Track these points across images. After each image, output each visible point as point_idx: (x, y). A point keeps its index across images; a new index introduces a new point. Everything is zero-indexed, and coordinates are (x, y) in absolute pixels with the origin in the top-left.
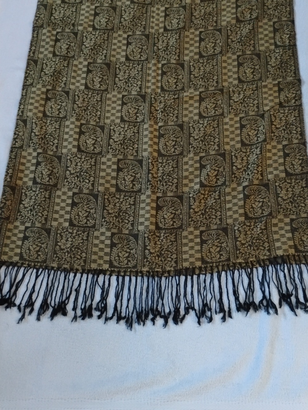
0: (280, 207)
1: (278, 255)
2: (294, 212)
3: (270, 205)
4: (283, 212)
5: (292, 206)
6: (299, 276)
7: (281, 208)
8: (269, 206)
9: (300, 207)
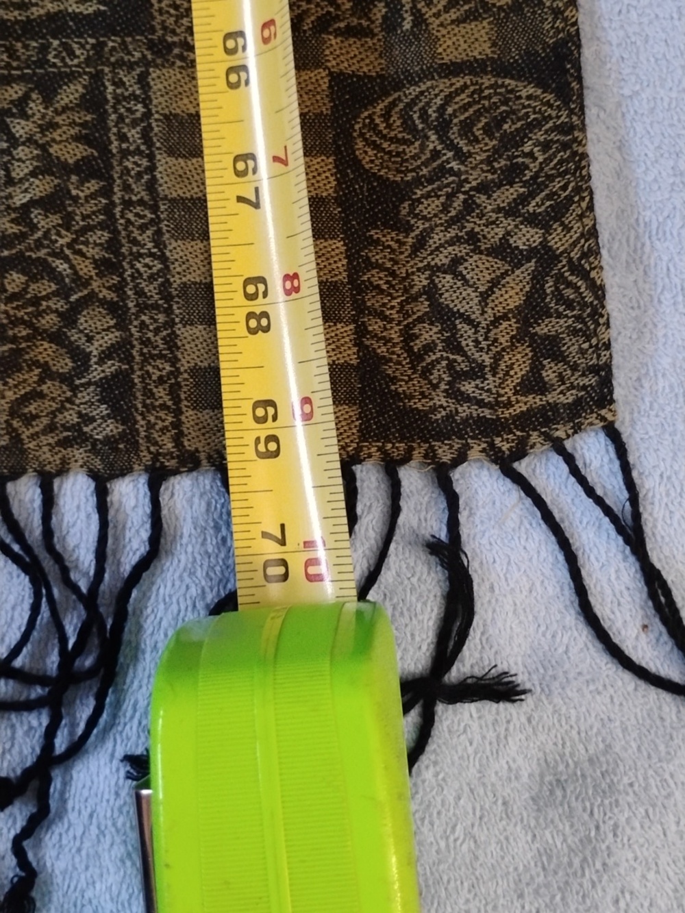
2: (361, 4)
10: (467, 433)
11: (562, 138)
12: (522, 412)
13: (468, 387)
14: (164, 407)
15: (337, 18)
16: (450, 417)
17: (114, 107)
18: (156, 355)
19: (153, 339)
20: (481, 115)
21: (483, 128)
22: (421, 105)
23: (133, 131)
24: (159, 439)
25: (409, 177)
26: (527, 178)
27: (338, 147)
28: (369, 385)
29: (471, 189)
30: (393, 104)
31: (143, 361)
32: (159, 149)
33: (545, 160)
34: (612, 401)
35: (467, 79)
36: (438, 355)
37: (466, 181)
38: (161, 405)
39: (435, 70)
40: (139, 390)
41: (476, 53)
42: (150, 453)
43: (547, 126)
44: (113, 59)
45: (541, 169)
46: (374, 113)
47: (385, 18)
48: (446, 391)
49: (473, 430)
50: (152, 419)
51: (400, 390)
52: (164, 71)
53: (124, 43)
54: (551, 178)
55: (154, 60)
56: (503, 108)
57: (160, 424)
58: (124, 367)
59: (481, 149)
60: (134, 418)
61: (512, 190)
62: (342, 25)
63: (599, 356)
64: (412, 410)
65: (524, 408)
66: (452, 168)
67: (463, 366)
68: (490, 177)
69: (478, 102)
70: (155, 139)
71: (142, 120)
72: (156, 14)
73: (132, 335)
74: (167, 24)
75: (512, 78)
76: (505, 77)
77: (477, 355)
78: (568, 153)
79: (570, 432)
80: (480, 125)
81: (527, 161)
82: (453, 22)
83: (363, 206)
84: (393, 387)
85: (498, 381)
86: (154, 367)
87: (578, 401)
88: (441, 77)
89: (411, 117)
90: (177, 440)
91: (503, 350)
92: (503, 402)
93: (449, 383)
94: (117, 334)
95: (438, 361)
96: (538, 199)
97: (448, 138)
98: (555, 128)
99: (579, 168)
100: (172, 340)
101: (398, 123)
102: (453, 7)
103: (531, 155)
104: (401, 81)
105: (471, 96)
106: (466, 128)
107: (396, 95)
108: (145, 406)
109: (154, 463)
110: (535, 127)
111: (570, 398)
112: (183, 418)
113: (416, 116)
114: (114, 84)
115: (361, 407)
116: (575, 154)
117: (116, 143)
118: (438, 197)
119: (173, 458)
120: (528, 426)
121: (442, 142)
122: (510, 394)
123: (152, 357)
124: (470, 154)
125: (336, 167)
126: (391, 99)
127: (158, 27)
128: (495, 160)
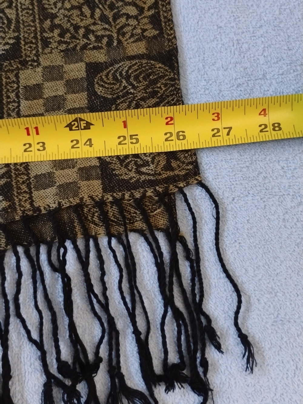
0: (48, 22)
1: (38, 209)
2: (99, 39)
3: (13, 17)
4: (60, 42)
5: (92, 16)
6: (125, 286)
7: (52, 28)
8: (9, 21)
9: (122, 20)
10: (145, 186)
11: (171, 83)
12: (165, 177)
13: (144, 170)
14: (25, 192)
15: (90, 44)
16: (138, 180)
17: (6, 87)
18: (21, 174)
19: (19, 168)
20: (142, 73)
21: (143, 78)
22: (120, 70)
23: (12, 94)
24: (24, 205)
25: (115, 96)
26: (159, 96)
27: (88, 89)
28: (105, 172)
29: (138, 99)
30: (110, 71)
31: (16, 177)
32: (22, 99)
33: (165, 90)
34: (199, 174)
35: (137, 61)
36: (130, 159)
37: (137, 96)
38: (24, 192)
39: (125, 58)
40: (15, 188)
41: (140, 52)
42: (21, 210)
43: (166, 78)
44: (6, 69)
45: (164, 93)
46: (102, 75)
47: (107, 42)
48: (135, 171)
49: (147, 185)
50: (21, 198)
51: (117, 173)
52: (25, 71)
53: (10, 63)
54: (168, 96)
55: (21, 68)
56: (150, 71)
57: (24, 199)
58: (8, 180)
59: (142, 85)
60: (14, 198)
61: (153, 100)
62: (91, 46)
63: (192, 158)
64: (122, 179)
65: (166, 176)
66: (131, 92)
67: (140, 162)
68: (145, 95)
69: (141, 69)
70: (20, 96)
71: (16, 89)
72: (23, 51)
73: (11, 168)
74: (27, 54)
75: (153, 60)
76: (151, 60)
77: (145, 158)
78: (174, 88)
79: (185, 185)
80: (141, 76)
81: (159, 90)
82: (132, 42)
83: (98, 108)
84: (114, 172)
85: (155, 166)
86: (20, 178)
87: (187, 174)
88: (127, 60)
89: (116, 75)
90: (32, 204)
91: (155, 156)
92: (157, 173)
93: (135, 169)
94: (5, 169)
95: (131, 161)
96: (163, 103)
97: (130, 81)
98: (169, 79)
99: (178, 93)
100: (27, 167)
101: (111, 77)
102: (132, 37)
103: (160, 88)
104: (113, 63)
105: (138, 66)
106: (136, 78)
107: (110, 68)
108: (18, 193)
109: (23, 214)
110: (161, 78)
111: (183, 173)
112: (33, 195)
113: (118, 75)
114: (6, 78)
115: (102, 180)
116: (176, 88)
117: (5, 100)
118: (126, 103)
119: (30, 211)
120: (169, 182)
121: (127, 83)
122: (160, 170)
123: (19, 174)
124: (138, 87)
125: (88, 96)
126: (109, 70)
127: (24, 55)
128: (147, 89)
